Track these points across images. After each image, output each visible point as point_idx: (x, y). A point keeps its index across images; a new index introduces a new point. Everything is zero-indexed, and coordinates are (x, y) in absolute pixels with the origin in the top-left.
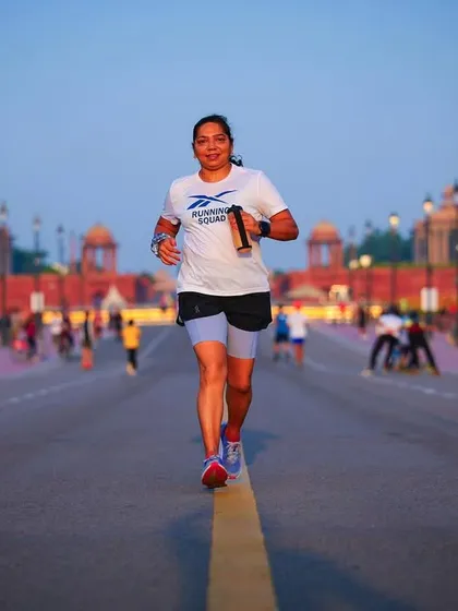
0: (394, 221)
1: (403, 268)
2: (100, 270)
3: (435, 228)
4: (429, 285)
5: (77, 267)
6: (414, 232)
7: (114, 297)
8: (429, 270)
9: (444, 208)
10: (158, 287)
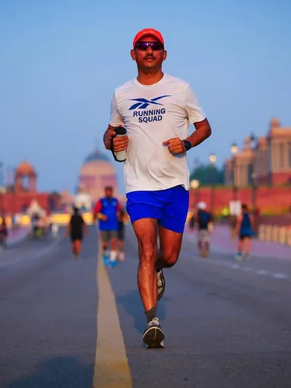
0: (213, 159)
1: (219, 188)
2: (26, 191)
3: (239, 163)
4: (235, 199)
5: (11, 189)
6: (225, 166)
7: (35, 207)
8: (235, 190)
9: (244, 150)
10: (63, 201)
